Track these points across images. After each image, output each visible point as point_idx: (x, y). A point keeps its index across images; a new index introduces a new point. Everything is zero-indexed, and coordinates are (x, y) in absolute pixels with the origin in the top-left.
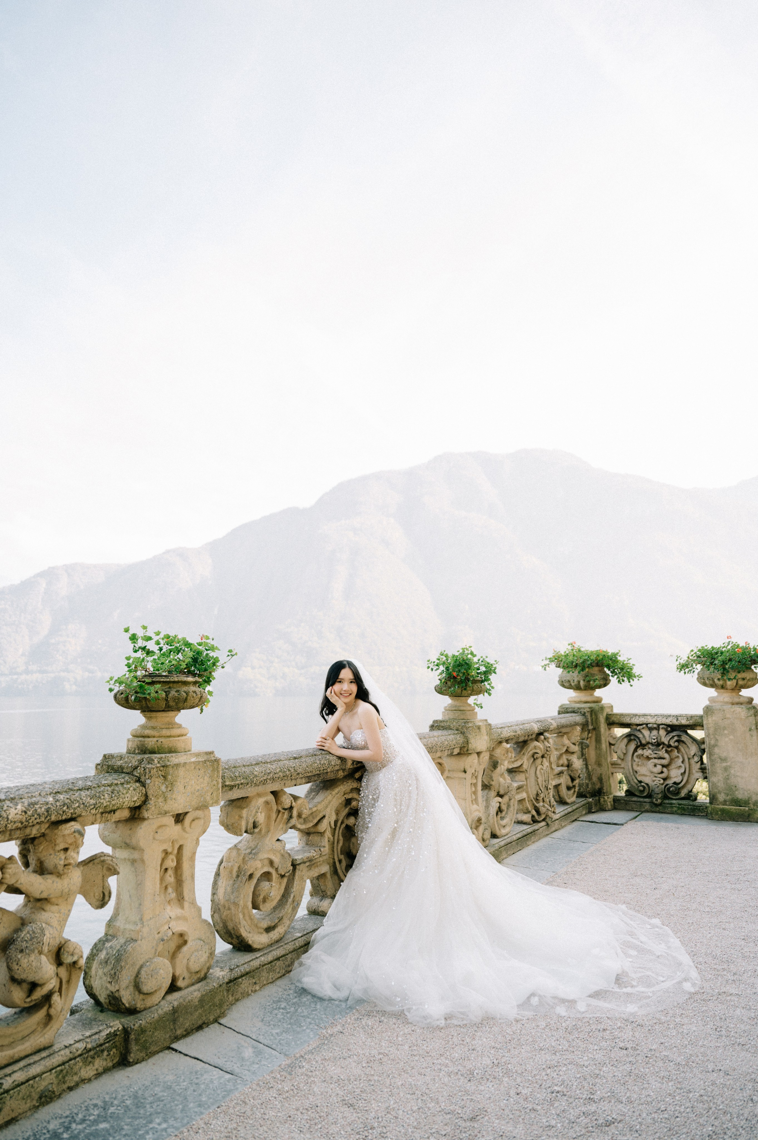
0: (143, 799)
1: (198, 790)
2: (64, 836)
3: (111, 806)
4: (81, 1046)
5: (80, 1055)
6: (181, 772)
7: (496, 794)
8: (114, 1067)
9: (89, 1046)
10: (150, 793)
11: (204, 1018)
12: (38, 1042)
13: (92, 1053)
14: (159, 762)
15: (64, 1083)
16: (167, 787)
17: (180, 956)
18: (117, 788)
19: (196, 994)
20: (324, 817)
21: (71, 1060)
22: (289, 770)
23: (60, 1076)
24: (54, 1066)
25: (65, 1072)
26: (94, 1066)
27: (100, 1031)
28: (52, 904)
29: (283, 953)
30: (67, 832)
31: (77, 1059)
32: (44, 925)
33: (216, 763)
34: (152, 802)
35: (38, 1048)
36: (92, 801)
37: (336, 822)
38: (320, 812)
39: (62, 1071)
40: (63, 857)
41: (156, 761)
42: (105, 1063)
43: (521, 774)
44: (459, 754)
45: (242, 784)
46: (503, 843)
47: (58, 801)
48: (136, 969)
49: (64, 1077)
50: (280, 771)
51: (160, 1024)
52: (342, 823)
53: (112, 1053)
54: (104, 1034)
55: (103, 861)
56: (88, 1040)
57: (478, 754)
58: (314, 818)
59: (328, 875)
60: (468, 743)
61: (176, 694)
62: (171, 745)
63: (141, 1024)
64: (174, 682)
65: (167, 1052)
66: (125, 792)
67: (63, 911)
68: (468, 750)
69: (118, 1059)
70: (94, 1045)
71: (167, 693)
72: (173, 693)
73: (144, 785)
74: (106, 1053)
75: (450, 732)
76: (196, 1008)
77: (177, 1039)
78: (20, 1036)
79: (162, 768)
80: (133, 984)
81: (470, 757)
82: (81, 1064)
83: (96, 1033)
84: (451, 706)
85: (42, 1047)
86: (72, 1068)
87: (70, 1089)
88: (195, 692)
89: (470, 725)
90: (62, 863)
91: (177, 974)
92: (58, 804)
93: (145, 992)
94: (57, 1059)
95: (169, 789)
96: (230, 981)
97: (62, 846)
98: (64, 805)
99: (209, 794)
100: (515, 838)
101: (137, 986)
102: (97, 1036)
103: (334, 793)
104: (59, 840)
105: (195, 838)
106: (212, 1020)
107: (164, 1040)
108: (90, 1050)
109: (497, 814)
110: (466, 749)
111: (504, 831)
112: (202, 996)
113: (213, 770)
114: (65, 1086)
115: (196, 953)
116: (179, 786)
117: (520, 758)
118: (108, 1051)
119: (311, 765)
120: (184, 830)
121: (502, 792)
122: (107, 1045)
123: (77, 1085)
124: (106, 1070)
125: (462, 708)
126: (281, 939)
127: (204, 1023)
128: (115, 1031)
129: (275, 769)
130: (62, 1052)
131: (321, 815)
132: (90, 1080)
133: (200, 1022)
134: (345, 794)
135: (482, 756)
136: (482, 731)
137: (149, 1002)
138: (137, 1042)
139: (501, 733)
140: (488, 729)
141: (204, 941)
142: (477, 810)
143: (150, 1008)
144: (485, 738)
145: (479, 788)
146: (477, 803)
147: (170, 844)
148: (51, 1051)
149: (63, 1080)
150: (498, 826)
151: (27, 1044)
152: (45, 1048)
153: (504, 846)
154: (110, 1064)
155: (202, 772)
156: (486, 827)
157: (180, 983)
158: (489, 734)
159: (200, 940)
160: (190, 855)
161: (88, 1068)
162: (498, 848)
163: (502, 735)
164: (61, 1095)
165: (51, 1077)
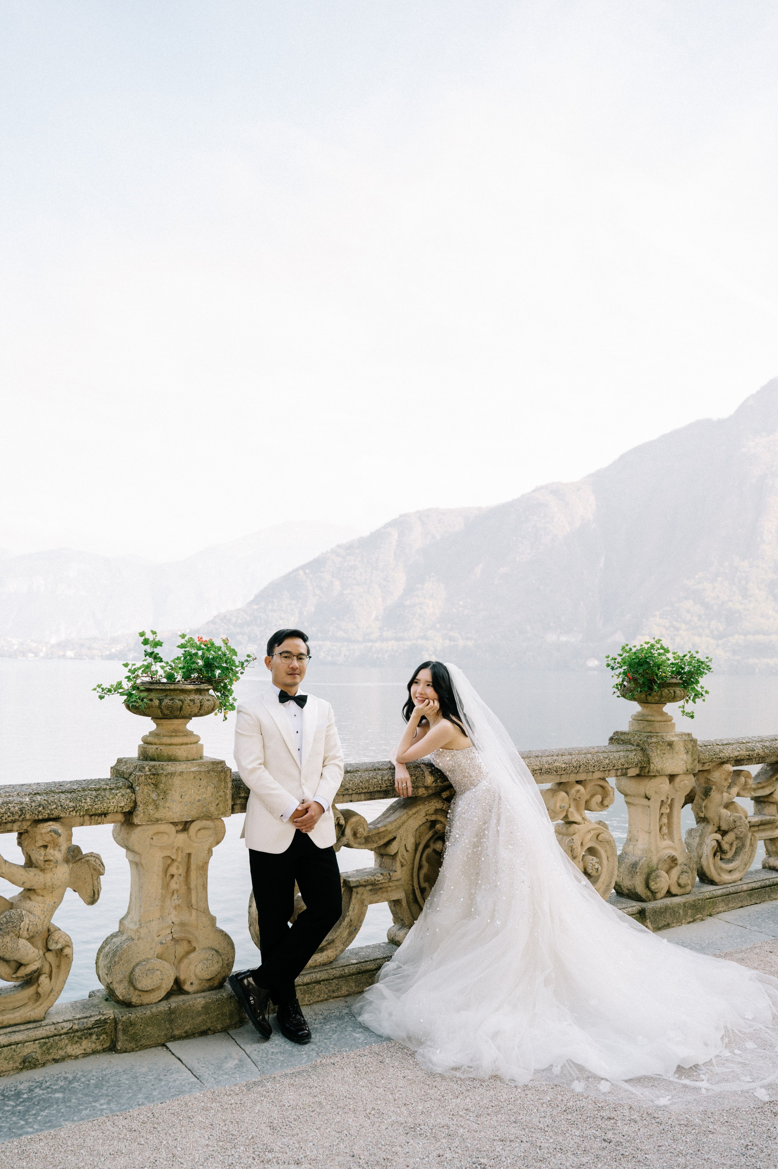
0: (132, 805)
1: (199, 800)
2: (41, 834)
3: (93, 810)
4: (68, 1025)
5: (66, 1033)
6: (177, 780)
7: (716, 829)
8: (104, 1050)
9: (76, 1027)
10: (139, 799)
11: (210, 1025)
12: (28, 1014)
13: (79, 1034)
14: (150, 770)
15: (49, 1054)
16: (158, 795)
17: (186, 961)
18: (103, 793)
19: (199, 1000)
20: (395, 838)
21: (56, 1035)
23: (44, 1048)
24: (37, 1037)
25: (49, 1044)
26: (81, 1045)
27: (91, 1016)
28: (38, 895)
29: (326, 977)
30: (44, 831)
31: (62, 1036)
32: (24, 912)
34: (140, 808)
35: (28, 1019)
36: (71, 804)
37: (417, 846)
39: (46, 1043)
40: (43, 854)
41: (147, 769)
42: (93, 1046)
43: (772, 806)
44: (638, 776)
46: (719, 892)
47: (34, 801)
48: (132, 966)
49: (48, 1049)
51: (153, 1020)
52: (426, 846)
53: (101, 1038)
54: (93, 1019)
55: (88, 861)
56: (76, 1022)
57: (672, 777)
58: (380, 839)
59: (404, 903)
60: (649, 762)
61: (170, 703)
62: (170, 753)
63: (130, 1017)
64: (170, 690)
65: (160, 1048)
66: (111, 797)
67: (48, 902)
68: (649, 772)
69: (108, 1045)
70: (82, 1027)
71: (161, 701)
72: (166, 701)
73: (134, 792)
74: (94, 1037)
75: (630, 747)
76: (199, 1014)
77: (174, 1038)
78: (11, 1006)
79: (152, 777)
80: (128, 979)
81: (653, 780)
82: (67, 1041)
83: (86, 1017)
84: (639, 714)
85: (32, 1019)
86: (57, 1043)
87: (56, 1061)
88: (193, 701)
89: (654, 740)
90: (42, 858)
91: (182, 977)
92: (33, 804)
93: (140, 989)
94: (40, 1033)
95: (162, 797)
97: (40, 843)
98: (40, 806)
99: (214, 805)
100: (745, 887)
101: (131, 983)
102: (85, 1020)
103: (410, 813)
104: (38, 837)
105: (206, 847)
106: (219, 1028)
107: (158, 1036)
108: (77, 1031)
109: (715, 855)
110: (647, 770)
111: (726, 877)
112: (207, 1003)
113: (220, 780)
114: (50, 1057)
115: (205, 962)
116: (174, 795)
117: (770, 785)
118: (97, 1035)
119: (368, 781)
120: (190, 837)
121: (724, 827)
122: (96, 1029)
123: (63, 1059)
124: (94, 1052)
125: (649, 718)
126: (331, 962)
127: (209, 1030)
128: (105, 1019)
130: (47, 1028)
131: (390, 837)
132: (76, 1057)
133: (204, 1028)
134: (427, 815)
135: (677, 780)
136: (677, 749)
137: (147, 999)
138: (125, 1032)
139: (721, 751)
140: (690, 746)
141: (217, 951)
142: (669, 847)
143: (147, 1004)
144: (685, 757)
145: (675, 820)
146: (672, 839)
147: (174, 851)
148: (38, 1024)
149: (48, 1051)
150: (716, 869)
151: (17, 1014)
152: (35, 1021)
153: (722, 896)
154: (100, 1048)
155: (204, 782)
156: (685, 870)
157: (187, 987)
158: (692, 752)
159: (212, 949)
160: (201, 864)
161: (75, 1046)
162: (708, 897)
163: (723, 754)
164: (44, 1065)
165: (35, 1046)
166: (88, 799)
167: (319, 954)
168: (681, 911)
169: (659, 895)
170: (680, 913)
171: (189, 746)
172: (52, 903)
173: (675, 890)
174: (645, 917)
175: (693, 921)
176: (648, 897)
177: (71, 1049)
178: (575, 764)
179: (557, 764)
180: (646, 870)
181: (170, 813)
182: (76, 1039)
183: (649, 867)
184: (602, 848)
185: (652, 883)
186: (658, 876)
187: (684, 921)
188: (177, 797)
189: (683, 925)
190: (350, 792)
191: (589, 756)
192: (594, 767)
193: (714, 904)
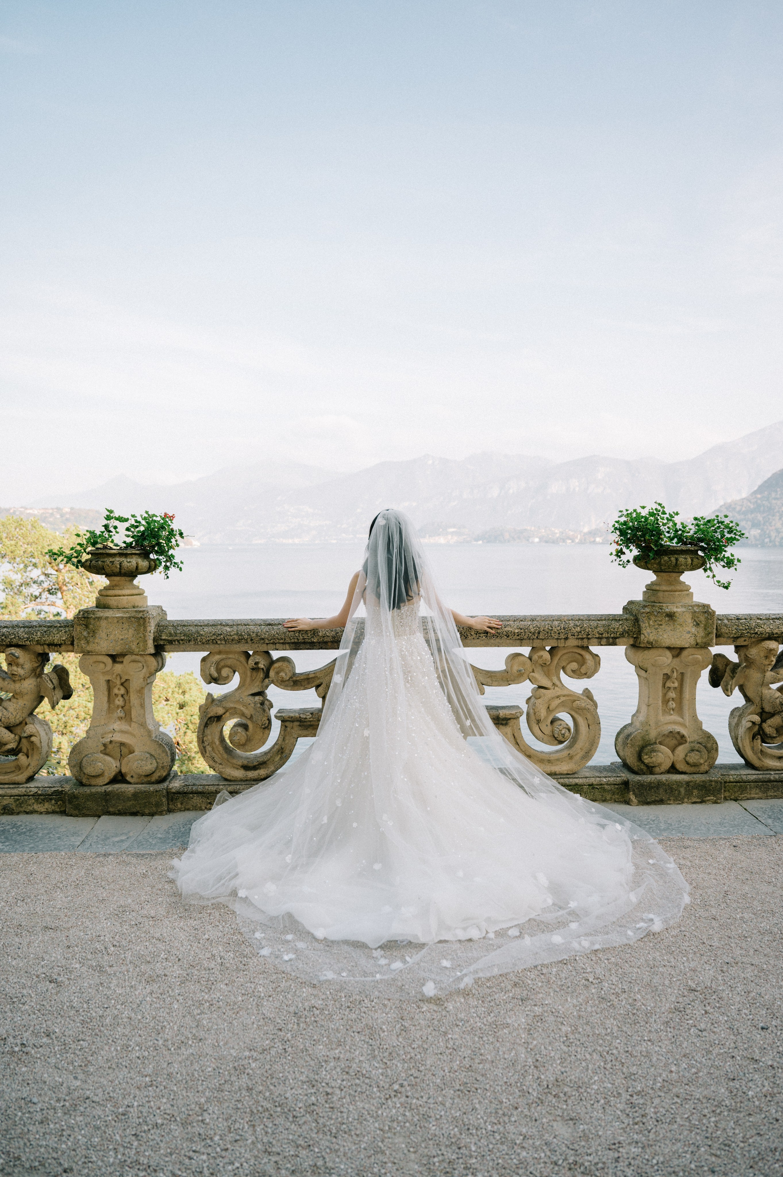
0: (71, 639)
1: (122, 639)
4: (35, 790)
5: (33, 795)
6: (103, 623)
8: (59, 812)
9: (40, 792)
11: (139, 809)
13: (42, 797)
15: (22, 807)
16: (89, 633)
19: (130, 789)
20: (322, 684)
21: (26, 795)
22: (249, 635)
23: (18, 802)
24: (14, 795)
25: (21, 801)
26: (44, 805)
27: (53, 787)
31: (31, 797)
33: (141, 620)
35: (13, 781)
38: (319, 679)
39: (18, 799)
42: (53, 807)
44: (635, 645)
45: (182, 640)
50: (237, 634)
51: (92, 796)
53: (58, 803)
54: (53, 789)
56: (41, 789)
60: (639, 632)
63: (74, 792)
65: (94, 818)
69: (62, 809)
70: (44, 793)
74: (53, 802)
76: (129, 799)
77: (109, 813)
78: (4, 771)
79: (83, 619)
82: (34, 801)
83: (50, 787)
85: (16, 782)
86: (26, 801)
87: (27, 813)
91: (123, 771)
93: (86, 773)
94: (17, 792)
95: (91, 635)
96: (178, 793)
99: (135, 644)
101: (81, 768)
102: (48, 789)
105: (142, 676)
106: (146, 813)
107: (97, 809)
108: (41, 795)
109: (754, 738)
111: (772, 763)
112: (136, 792)
113: (139, 625)
114: (22, 810)
115: (140, 762)
116: (102, 634)
118: (55, 801)
120: (125, 667)
121: (768, 709)
122: (54, 797)
123: (32, 813)
124: (54, 812)
125: (658, 588)
127: (138, 812)
128: (64, 791)
129: (230, 632)
132: (41, 813)
133: (134, 810)
135: (685, 653)
136: (680, 620)
137: (93, 782)
138: (70, 802)
139: (758, 625)
140: (702, 618)
141: (151, 755)
142: (675, 723)
143: (94, 786)
144: (693, 630)
145: (687, 695)
146: (681, 715)
147: (114, 676)
148: (17, 786)
149: (20, 805)
150: (755, 753)
151: (6, 777)
152: (15, 784)
153: (756, 782)
154: (58, 810)
155: (126, 626)
156: (696, 748)
157: (128, 778)
158: (705, 625)
159: (148, 753)
160: (138, 689)
161: (39, 806)
162: (732, 780)
163: (761, 629)
164: (18, 814)
165: (11, 800)
166: (39, 633)
167: (253, 772)
168: (682, 790)
169: (657, 770)
170: (680, 791)
171: (121, 597)
172: (22, 705)
173: (681, 767)
174: (628, 789)
175: (701, 802)
176: (642, 770)
177: (36, 807)
178: (532, 630)
179: (508, 629)
180: (640, 743)
181: (99, 648)
182: (40, 800)
183: (644, 740)
184: (580, 715)
185: (645, 757)
186: (653, 751)
187: (686, 800)
188: (103, 635)
189: (685, 805)
190: (267, 641)
191: (556, 623)
192: (559, 634)
193: (743, 790)
